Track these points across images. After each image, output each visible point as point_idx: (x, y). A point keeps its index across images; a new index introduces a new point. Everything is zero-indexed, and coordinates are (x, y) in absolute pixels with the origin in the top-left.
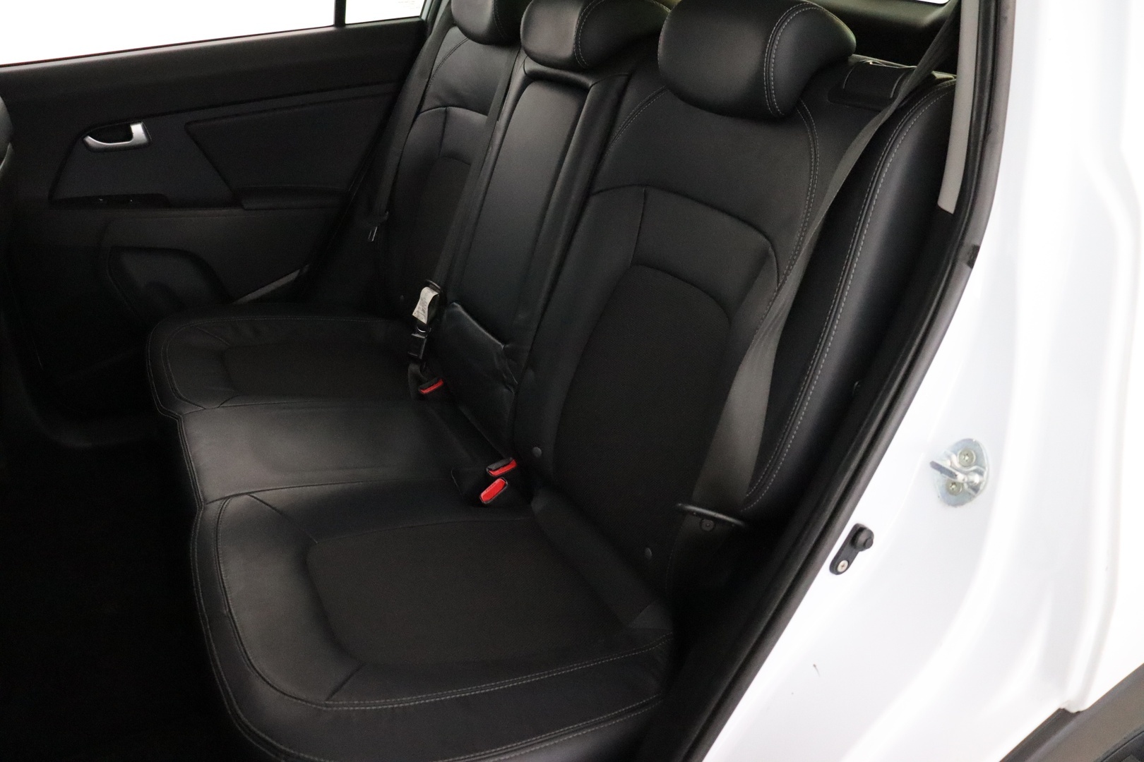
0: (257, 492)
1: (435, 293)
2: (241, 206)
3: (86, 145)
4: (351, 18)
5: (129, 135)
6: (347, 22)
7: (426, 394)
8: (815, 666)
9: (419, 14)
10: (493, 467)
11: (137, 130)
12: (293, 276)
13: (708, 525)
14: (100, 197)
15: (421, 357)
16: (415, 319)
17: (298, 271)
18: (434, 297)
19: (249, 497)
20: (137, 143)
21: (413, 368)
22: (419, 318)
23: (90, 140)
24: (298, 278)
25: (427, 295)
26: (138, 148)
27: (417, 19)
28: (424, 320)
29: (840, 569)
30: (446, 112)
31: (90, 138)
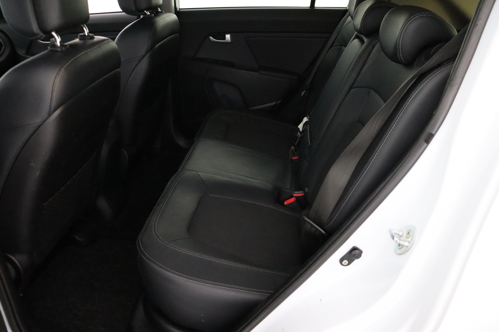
0: (199, 171)
1: (308, 120)
2: (258, 72)
3: (209, 39)
4: (318, 5)
5: (224, 38)
6: (315, 6)
7: (294, 159)
8: (321, 300)
9: (346, 7)
10: (296, 192)
11: (228, 37)
12: (274, 103)
13: (313, 230)
14: (209, 59)
15: (296, 144)
16: (299, 129)
17: (275, 102)
18: (306, 122)
19: (196, 173)
20: (227, 42)
21: (293, 148)
22: (300, 129)
23: (211, 38)
24: (275, 105)
25: (305, 120)
26: (227, 43)
27: (345, 9)
28: (301, 130)
29: (343, 263)
30: (341, 48)
31: (211, 37)
